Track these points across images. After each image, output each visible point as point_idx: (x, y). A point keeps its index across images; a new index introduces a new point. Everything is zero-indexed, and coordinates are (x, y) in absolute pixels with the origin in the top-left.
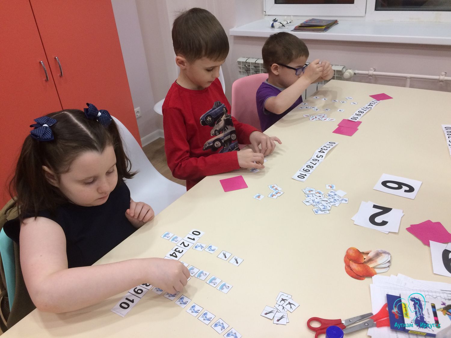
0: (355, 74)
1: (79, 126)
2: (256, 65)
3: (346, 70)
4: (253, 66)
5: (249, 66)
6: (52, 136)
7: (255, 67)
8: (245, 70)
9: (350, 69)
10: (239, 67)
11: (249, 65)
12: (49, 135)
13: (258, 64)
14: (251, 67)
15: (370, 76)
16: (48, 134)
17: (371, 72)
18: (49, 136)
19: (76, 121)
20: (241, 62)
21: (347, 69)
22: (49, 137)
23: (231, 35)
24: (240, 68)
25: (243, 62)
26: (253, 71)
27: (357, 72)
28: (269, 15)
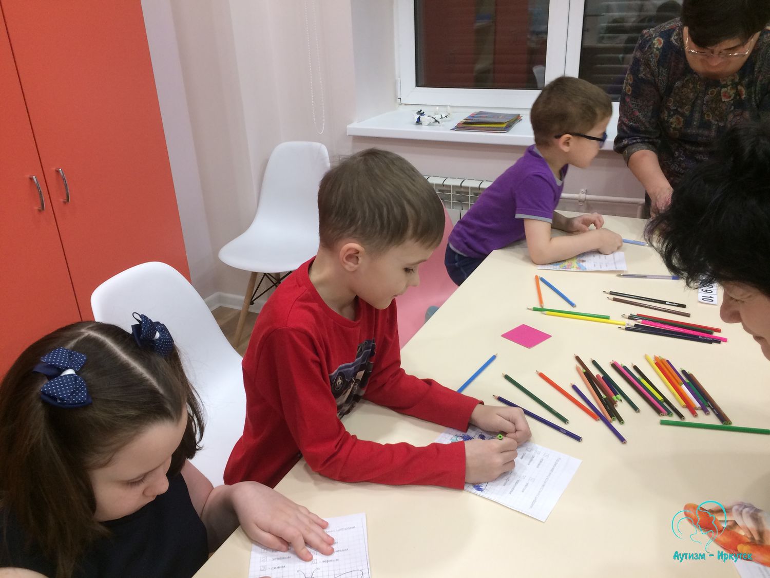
1: (133, 368)
6: (88, 396)
12: (83, 394)
15: (581, 201)
16: (80, 392)
17: (583, 196)
18: (82, 397)
19: (124, 357)
22: (82, 399)
23: (349, 135)
28: (405, 104)
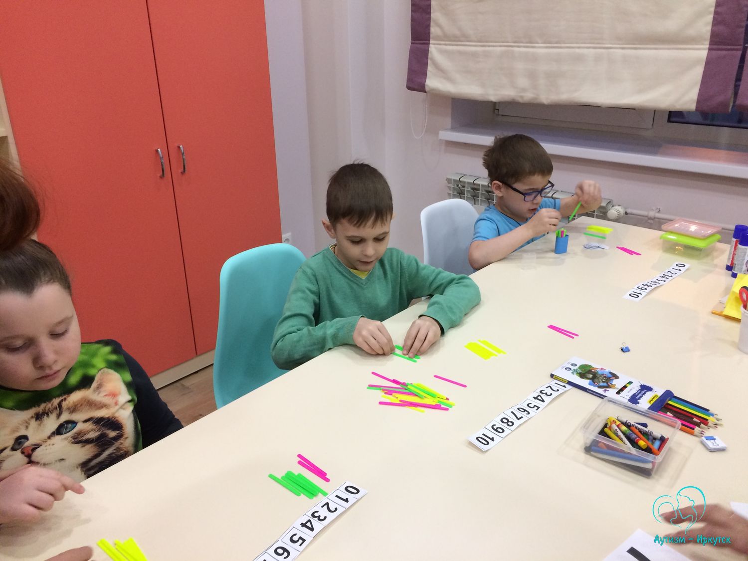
0: (626, 213)
2: (475, 187)
3: (612, 207)
4: (469, 188)
5: (464, 187)
7: (474, 189)
8: (458, 193)
9: (619, 205)
10: (448, 187)
11: (463, 185)
13: (479, 185)
14: (466, 189)
15: (650, 219)
17: (652, 214)
20: (451, 179)
21: (615, 206)
23: (440, 140)
24: (450, 188)
25: (454, 180)
26: (469, 195)
27: (629, 211)
28: (502, 115)
